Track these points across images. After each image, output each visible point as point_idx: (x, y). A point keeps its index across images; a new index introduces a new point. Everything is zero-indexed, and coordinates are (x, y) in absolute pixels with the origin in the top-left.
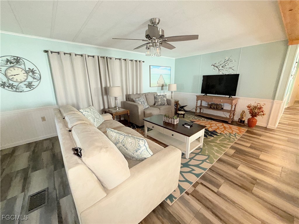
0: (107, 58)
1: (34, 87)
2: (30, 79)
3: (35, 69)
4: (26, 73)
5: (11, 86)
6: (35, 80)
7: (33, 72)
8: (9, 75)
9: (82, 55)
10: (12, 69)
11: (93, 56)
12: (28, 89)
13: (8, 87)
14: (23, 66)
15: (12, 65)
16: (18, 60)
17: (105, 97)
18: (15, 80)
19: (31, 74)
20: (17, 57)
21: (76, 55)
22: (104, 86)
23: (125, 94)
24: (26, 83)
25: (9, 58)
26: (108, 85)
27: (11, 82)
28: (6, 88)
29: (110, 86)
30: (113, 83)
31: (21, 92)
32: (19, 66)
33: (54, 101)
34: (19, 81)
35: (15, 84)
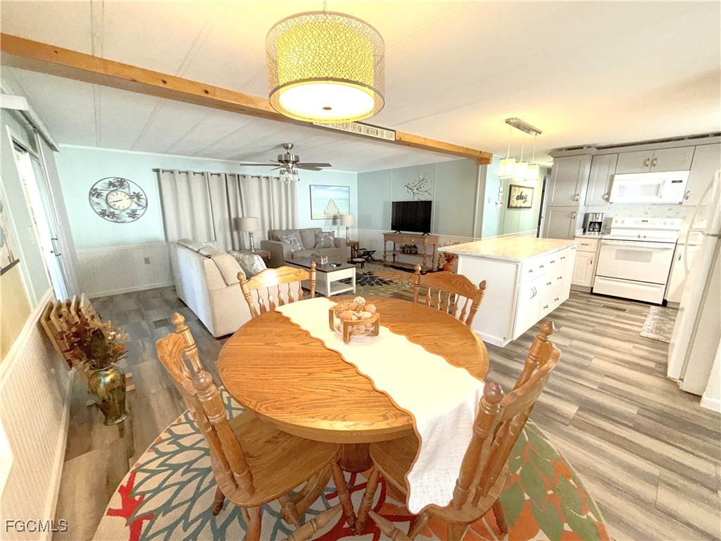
0: (238, 176)
1: (138, 216)
2: (134, 206)
3: (141, 193)
4: (131, 198)
5: (113, 215)
6: (140, 208)
7: (138, 196)
8: (110, 200)
9: (203, 174)
10: (114, 193)
11: (219, 175)
12: (131, 219)
13: (108, 216)
14: (127, 190)
15: (115, 188)
16: (121, 183)
17: (235, 233)
18: (116, 207)
19: (135, 199)
20: (122, 179)
21: (194, 173)
22: (233, 216)
23: (267, 229)
24: (129, 211)
25: (112, 180)
26: (240, 216)
27: (112, 210)
28: (106, 217)
29: (243, 216)
30: (247, 212)
31: (122, 222)
32: (123, 190)
33: (162, 237)
34: (121, 208)
35: (116, 212)
